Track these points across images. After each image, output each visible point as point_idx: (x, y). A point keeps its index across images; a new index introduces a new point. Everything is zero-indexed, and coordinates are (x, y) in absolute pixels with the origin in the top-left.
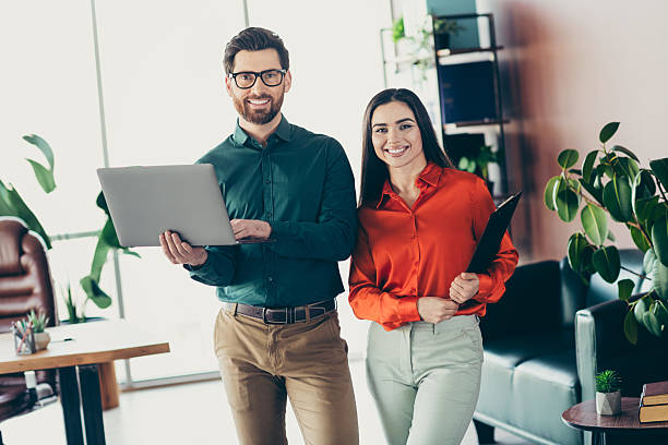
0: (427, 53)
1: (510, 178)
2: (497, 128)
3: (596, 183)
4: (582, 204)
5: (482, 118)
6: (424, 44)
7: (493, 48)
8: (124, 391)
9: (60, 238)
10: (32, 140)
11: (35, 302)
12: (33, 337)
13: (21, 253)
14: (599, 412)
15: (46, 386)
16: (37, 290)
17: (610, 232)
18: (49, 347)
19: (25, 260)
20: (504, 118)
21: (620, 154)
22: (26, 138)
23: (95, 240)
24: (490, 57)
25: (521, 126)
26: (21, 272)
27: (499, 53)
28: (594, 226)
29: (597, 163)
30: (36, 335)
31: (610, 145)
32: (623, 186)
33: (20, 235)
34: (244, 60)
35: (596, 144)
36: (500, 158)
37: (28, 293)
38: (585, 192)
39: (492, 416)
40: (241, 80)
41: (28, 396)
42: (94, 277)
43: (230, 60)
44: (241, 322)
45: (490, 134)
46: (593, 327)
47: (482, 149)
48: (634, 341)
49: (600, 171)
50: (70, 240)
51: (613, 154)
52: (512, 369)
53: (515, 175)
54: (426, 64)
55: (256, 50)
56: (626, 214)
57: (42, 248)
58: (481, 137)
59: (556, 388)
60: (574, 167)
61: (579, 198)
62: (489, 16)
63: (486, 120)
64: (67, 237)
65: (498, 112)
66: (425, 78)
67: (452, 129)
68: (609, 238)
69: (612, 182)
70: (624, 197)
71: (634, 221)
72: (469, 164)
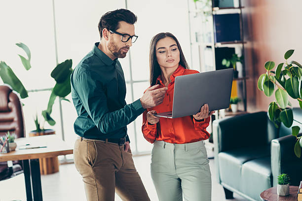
0: (208, 9)
1: (246, 69)
2: (241, 45)
3: (282, 79)
4: (276, 88)
5: (234, 40)
6: (207, 4)
7: (240, 7)
8: (62, 164)
9: (32, 91)
10: (20, 45)
11: (14, 125)
12: (8, 145)
13: (8, 101)
14: (278, 194)
15: (18, 166)
16: (16, 119)
17: (289, 102)
18: (16, 149)
19: (10, 105)
20: (245, 41)
21: (294, 65)
22: (17, 44)
23: (50, 92)
24: (238, 11)
25: (252, 44)
26: (9, 110)
27: (243, 10)
28: (281, 99)
29: (283, 69)
30: (9, 144)
31: (289, 61)
32: (295, 81)
33: (8, 92)
35: (283, 60)
36: (242, 60)
37: (11, 121)
38: (277, 82)
39: (231, 186)
41: (8, 171)
42: (48, 111)
45: (238, 48)
46: (279, 148)
47: (234, 55)
48: (299, 156)
49: (285, 73)
50: (38, 92)
51: (291, 65)
52: (241, 165)
53: (249, 68)
54: (208, 14)
56: (296, 95)
57: (18, 99)
58: (233, 49)
59: (261, 176)
60: (273, 70)
61: (275, 85)
63: (236, 41)
64: (36, 91)
65: (241, 38)
66: (207, 21)
67: (219, 45)
68: (289, 104)
69: (290, 79)
70: (295, 86)
71: (300, 98)
72: (227, 62)
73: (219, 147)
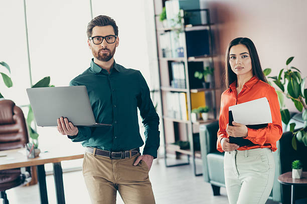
2: (210, 59)
6: (179, 22)
7: (208, 24)
11: (20, 136)
12: (34, 150)
13: (13, 114)
16: (21, 130)
19: (15, 117)
20: (214, 54)
24: (208, 28)
25: (220, 58)
26: (13, 122)
27: (212, 26)
32: (295, 84)
33: (12, 106)
34: (97, 31)
37: (16, 132)
40: (96, 40)
43: (90, 31)
44: (98, 159)
45: (206, 62)
55: (103, 26)
62: (207, 10)
63: (206, 55)
65: (211, 52)
67: (193, 59)
70: (296, 88)
72: (199, 75)
73: (207, 149)
